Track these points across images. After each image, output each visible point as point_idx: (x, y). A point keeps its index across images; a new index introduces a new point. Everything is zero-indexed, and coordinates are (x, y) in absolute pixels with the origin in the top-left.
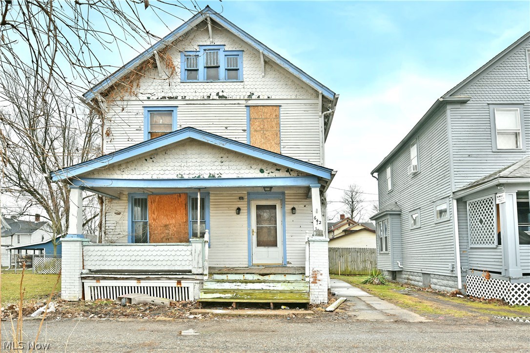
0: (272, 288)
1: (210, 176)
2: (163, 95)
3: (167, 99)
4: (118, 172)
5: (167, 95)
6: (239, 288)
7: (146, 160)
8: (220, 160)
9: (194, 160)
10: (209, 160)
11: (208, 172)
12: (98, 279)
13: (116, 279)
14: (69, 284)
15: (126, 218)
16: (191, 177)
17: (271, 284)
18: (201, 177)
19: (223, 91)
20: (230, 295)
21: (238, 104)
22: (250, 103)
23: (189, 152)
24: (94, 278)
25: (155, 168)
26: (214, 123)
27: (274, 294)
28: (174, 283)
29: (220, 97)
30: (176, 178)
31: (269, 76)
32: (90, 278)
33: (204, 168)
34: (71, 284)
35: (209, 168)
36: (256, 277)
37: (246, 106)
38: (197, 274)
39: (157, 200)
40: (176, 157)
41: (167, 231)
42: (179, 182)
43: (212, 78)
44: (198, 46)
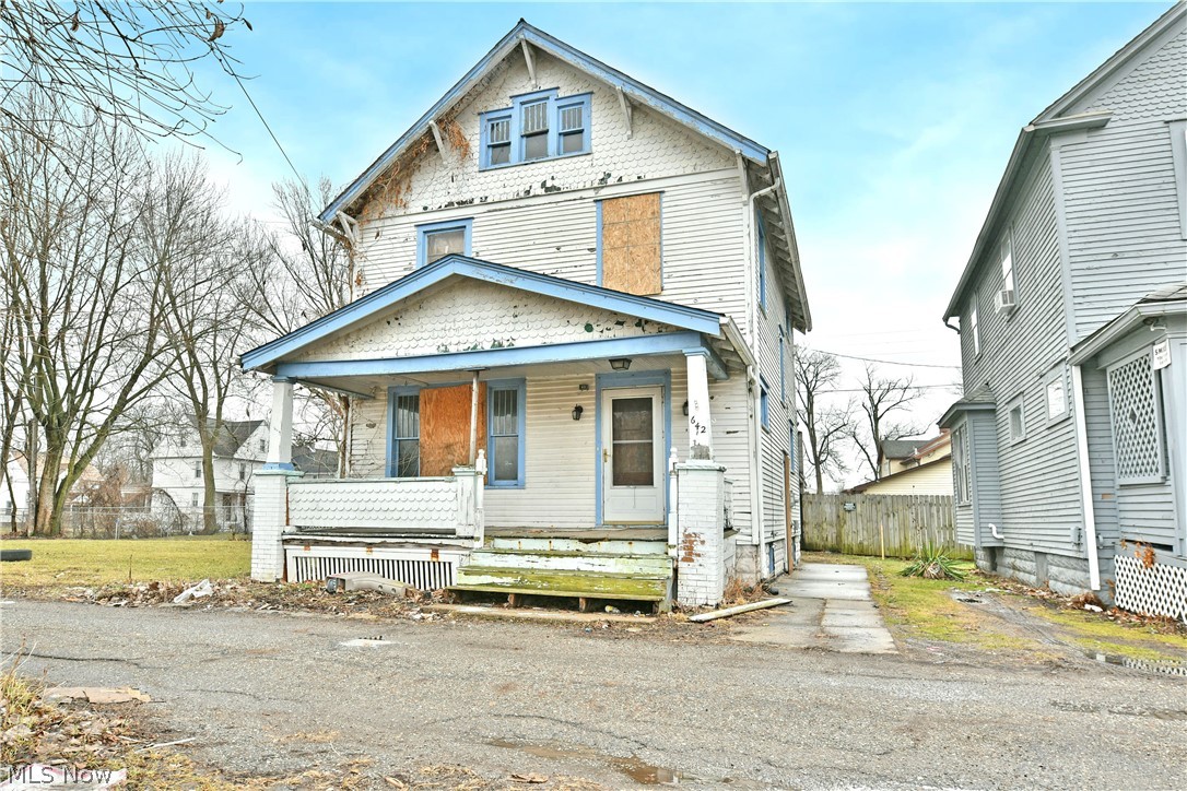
0: (596, 569)
1: (493, 346)
2: (448, 200)
3: (456, 205)
4: (345, 348)
5: (455, 199)
6: (535, 566)
7: (389, 323)
8: (512, 311)
9: (467, 316)
10: (493, 314)
11: (490, 338)
12: (306, 544)
13: (334, 544)
14: (262, 552)
15: (384, 433)
16: (461, 348)
17: (596, 561)
18: (479, 347)
19: (553, 178)
20: (509, 580)
21: (581, 198)
22: (604, 193)
23: (459, 301)
24: (302, 542)
25: (402, 337)
26: (537, 242)
27: (594, 580)
28: (424, 555)
29: (547, 189)
30: (436, 353)
31: (640, 135)
32: (296, 542)
33: (484, 330)
34: (266, 552)
35: (493, 329)
36: (574, 546)
37: (595, 201)
38: (466, 538)
39: (434, 397)
40: (437, 312)
41: (450, 457)
42: (440, 359)
43: (534, 156)
44: (511, 97)
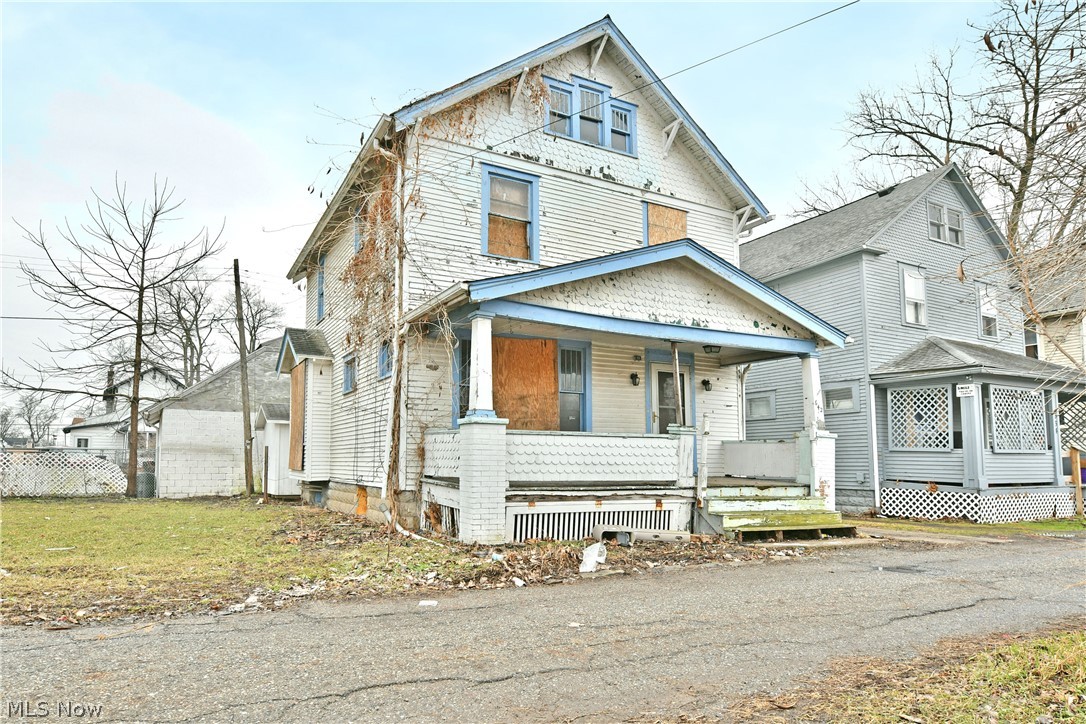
1: (693, 324)
2: (516, 148)
3: (522, 158)
4: (561, 296)
5: (521, 151)
6: (753, 509)
7: (604, 281)
8: (706, 298)
9: (672, 293)
10: (692, 296)
11: (691, 316)
12: (531, 500)
14: (487, 511)
15: (450, 378)
16: (669, 320)
18: (682, 323)
19: (609, 167)
21: (632, 195)
22: (649, 197)
23: (665, 278)
24: (525, 498)
25: (618, 299)
26: (597, 220)
29: (604, 175)
30: (648, 320)
31: (671, 159)
32: (518, 499)
33: (685, 308)
34: (492, 511)
35: (693, 309)
36: (754, 492)
37: (643, 201)
38: (685, 488)
39: (506, 347)
40: (648, 283)
41: (524, 409)
42: (652, 326)
43: (594, 142)
44: (572, 75)
